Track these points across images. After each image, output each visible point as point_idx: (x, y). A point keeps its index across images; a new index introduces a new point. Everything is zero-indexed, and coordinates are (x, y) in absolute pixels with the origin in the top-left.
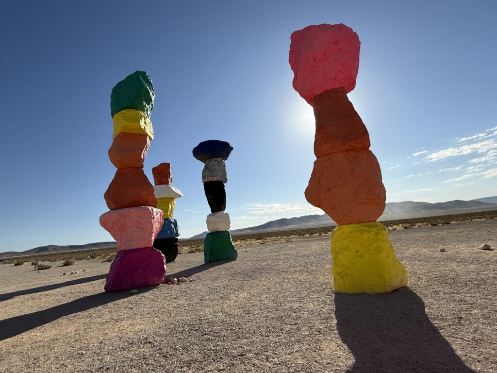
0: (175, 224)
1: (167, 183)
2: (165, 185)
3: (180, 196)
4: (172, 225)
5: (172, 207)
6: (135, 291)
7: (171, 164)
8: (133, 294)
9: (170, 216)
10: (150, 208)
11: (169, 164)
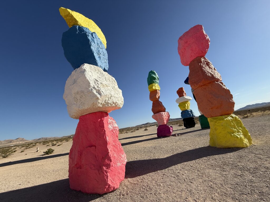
0: (191, 111)
1: (183, 96)
2: (182, 97)
3: (190, 100)
4: (190, 112)
5: (188, 105)
6: (162, 137)
7: (183, 88)
8: (161, 138)
9: (188, 108)
10: (161, 113)
11: (182, 88)
